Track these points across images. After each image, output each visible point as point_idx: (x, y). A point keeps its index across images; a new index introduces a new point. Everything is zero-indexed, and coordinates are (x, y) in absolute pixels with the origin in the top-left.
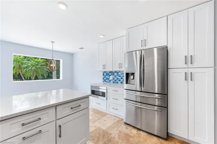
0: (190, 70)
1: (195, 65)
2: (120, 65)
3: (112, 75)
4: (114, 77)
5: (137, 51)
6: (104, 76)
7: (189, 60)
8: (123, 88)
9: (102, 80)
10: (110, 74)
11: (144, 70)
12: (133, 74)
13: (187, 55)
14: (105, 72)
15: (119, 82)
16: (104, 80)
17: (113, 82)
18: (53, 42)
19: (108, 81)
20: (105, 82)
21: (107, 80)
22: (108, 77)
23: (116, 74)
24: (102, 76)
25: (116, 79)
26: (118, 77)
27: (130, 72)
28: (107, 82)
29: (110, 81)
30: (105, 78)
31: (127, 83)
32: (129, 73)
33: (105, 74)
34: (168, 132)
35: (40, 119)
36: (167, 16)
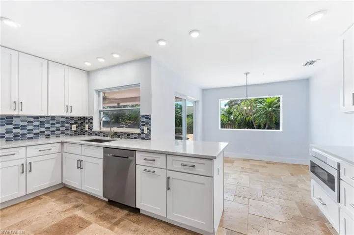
18: (247, 73)
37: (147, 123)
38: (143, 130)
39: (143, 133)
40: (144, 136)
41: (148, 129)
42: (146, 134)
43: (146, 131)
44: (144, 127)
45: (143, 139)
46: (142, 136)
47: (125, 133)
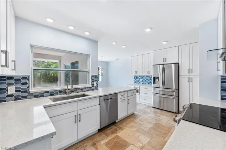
0: (191, 76)
1: (193, 74)
2: (149, 72)
3: (141, 78)
4: (143, 80)
5: (160, 65)
6: (135, 79)
7: (190, 71)
8: (152, 86)
9: (133, 82)
10: (140, 78)
11: (165, 76)
12: (158, 78)
13: (189, 69)
14: (136, 76)
15: (147, 83)
16: (135, 82)
17: (142, 83)
18: (102, 57)
19: (139, 82)
20: (136, 83)
21: (137, 82)
22: (138, 80)
23: (144, 78)
24: (133, 79)
25: (144, 81)
26: (146, 80)
27: (156, 76)
28: (137, 83)
29: (140, 82)
30: (136, 81)
31: (154, 83)
32: (155, 78)
33: (136, 78)
34: (179, 110)
35: (124, 95)
36: (179, 46)
37: (96, 80)
38: (93, 85)
39: (93, 87)
40: (94, 88)
41: (96, 84)
42: (95, 87)
43: (95, 85)
44: (94, 83)
45: (93, 90)
46: (93, 88)
47: (79, 89)
